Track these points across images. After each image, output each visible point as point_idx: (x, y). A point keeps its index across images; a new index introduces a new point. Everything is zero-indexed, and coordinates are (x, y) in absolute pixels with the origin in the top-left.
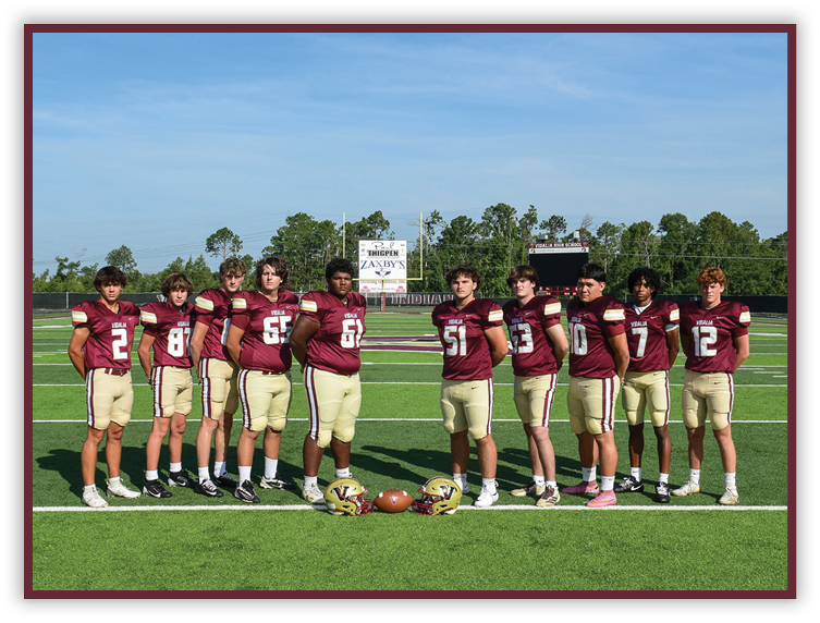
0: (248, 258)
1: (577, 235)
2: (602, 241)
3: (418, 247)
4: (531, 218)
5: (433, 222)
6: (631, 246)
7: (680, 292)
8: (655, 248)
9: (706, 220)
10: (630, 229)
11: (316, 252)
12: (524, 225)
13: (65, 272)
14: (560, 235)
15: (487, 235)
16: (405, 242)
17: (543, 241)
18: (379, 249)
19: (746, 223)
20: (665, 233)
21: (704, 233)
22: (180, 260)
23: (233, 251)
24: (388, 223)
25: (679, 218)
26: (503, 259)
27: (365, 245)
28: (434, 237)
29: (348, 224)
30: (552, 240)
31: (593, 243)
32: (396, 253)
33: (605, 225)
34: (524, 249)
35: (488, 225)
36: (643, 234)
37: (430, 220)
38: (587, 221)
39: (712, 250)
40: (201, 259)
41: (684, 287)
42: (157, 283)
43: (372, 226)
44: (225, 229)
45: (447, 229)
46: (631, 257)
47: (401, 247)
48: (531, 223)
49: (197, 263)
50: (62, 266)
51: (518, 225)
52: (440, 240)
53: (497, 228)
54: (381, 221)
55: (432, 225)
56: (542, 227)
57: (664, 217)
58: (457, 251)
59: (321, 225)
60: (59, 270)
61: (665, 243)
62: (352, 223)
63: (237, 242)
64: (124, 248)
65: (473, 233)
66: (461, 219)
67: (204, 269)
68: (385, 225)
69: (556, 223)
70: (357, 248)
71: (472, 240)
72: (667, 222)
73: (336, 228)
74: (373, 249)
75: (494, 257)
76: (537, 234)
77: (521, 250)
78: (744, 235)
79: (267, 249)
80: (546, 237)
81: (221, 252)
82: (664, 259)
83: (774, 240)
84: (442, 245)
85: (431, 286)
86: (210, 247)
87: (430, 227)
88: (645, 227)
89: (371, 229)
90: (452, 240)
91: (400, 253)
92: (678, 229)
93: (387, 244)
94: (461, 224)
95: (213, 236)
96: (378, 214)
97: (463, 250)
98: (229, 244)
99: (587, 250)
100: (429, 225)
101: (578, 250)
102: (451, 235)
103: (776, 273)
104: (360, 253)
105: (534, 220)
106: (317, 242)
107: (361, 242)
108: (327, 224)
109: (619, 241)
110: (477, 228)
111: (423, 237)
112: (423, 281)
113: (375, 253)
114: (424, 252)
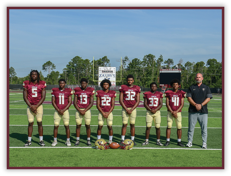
0: (57, 72)
1: (177, 66)
2: (186, 69)
3: (120, 69)
4: (161, 60)
5: (125, 60)
6: (197, 70)
7: (214, 87)
8: (205, 71)
10: (197, 64)
11: (82, 71)
12: (158, 62)
14: (171, 66)
15: (145, 65)
16: (115, 68)
17: (165, 68)
18: (106, 70)
20: (209, 66)
23: (52, 69)
24: (109, 60)
25: (214, 60)
26: (150, 74)
27: (101, 69)
28: (126, 66)
30: (168, 68)
31: (183, 69)
32: (112, 72)
33: (187, 63)
34: (158, 71)
35: (145, 62)
36: (201, 66)
37: (124, 59)
38: (181, 61)
40: (41, 72)
41: (215, 85)
43: (103, 61)
44: (49, 61)
45: (130, 63)
48: (161, 62)
51: (156, 62)
52: (128, 67)
53: (148, 63)
54: (107, 60)
55: (125, 61)
56: (165, 63)
57: (209, 60)
58: (134, 71)
59: (84, 61)
61: (209, 70)
62: (96, 60)
63: (54, 66)
64: (12, 68)
65: (140, 64)
66: (136, 59)
67: (42, 76)
68: (108, 61)
69: (170, 61)
70: (98, 70)
71: (140, 67)
72: (209, 62)
73: (90, 62)
74: (104, 70)
75: (147, 74)
79: (65, 69)
80: (166, 67)
81: (48, 70)
82: (208, 75)
84: (128, 69)
86: (44, 68)
87: (124, 62)
88: (202, 63)
90: (132, 67)
92: (213, 64)
93: (109, 68)
94: (135, 62)
95: (45, 64)
96: (105, 57)
97: (136, 71)
98: (51, 67)
99: (181, 71)
101: (177, 71)
102: (132, 65)
105: (162, 60)
106: (83, 67)
107: (99, 67)
108: (87, 60)
109: (192, 68)
110: (141, 63)
111: (122, 66)
112: (121, 82)
113: (104, 72)
114: (122, 71)
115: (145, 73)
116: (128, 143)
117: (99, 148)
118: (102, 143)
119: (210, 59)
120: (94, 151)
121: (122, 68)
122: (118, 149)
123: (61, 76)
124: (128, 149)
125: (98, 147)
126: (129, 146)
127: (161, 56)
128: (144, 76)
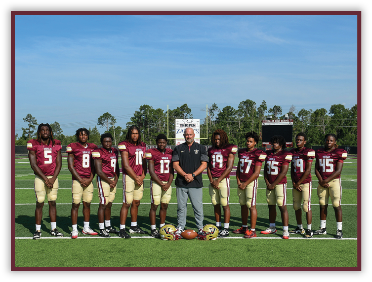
0: (119, 128)
1: (287, 116)
2: (300, 119)
3: (206, 122)
4: (263, 107)
5: (213, 109)
6: (316, 121)
7: (341, 145)
8: (328, 123)
9: (354, 108)
10: (315, 112)
11: (153, 125)
12: (260, 110)
13: (26, 135)
14: (279, 116)
15: (241, 116)
16: (199, 120)
17: (269, 119)
18: (186, 123)
20: (333, 115)
21: (353, 115)
23: (112, 124)
24: (190, 110)
25: (340, 107)
26: (249, 128)
27: (179, 122)
28: (214, 117)
29: (170, 110)
30: (274, 118)
31: (295, 120)
32: (194, 125)
33: (302, 111)
34: (260, 123)
35: (241, 111)
36: (321, 115)
37: (212, 108)
38: (293, 108)
41: (343, 142)
42: (73, 141)
43: (182, 111)
44: (107, 113)
45: (221, 113)
46: (315, 126)
47: (197, 122)
48: (264, 110)
49: (93, 131)
50: (25, 132)
51: (257, 110)
52: (217, 119)
53: (246, 112)
54: (187, 109)
55: (213, 111)
56: (270, 111)
57: (332, 106)
58: (226, 124)
59: (156, 111)
60: (23, 134)
61: (333, 120)
62: (172, 110)
63: (113, 120)
64: (56, 123)
65: (234, 115)
66: (228, 108)
67: (97, 133)
68: (189, 111)
69: (277, 109)
70: (174, 123)
71: (234, 118)
72: (334, 109)
73: (164, 112)
74: (183, 123)
75: (245, 127)
76: (267, 115)
77: (258, 124)
79: (129, 123)
80: (271, 117)
81: (105, 125)
82: (332, 128)
84: (218, 121)
86: (100, 122)
87: (211, 112)
88: (323, 111)
89: (182, 113)
90: (223, 118)
91: (196, 125)
92: (339, 112)
93: (189, 121)
94: (228, 110)
95: (101, 117)
96: (185, 105)
97: (229, 123)
98: (110, 121)
99: (292, 123)
101: (287, 123)
102: (222, 116)
104: (176, 125)
105: (265, 108)
106: (154, 120)
107: (176, 120)
108: (159, 110)
109: (309, 118)
110: (236, 112)
111: (208, 117)
112: (208, 140)
113: (183, 125)
114: (209, 124)
115: (241, 127)
116: (210, 231)
117: (165, 238)
118: (170, 231)
119: (334, 105)
120: (158, 243)
121: (209, 120)
123: (124, 133)
124: (210, 239)
125: (164, 236)
126: (212, 235)
127: (264, 102)
128: (240, 131)
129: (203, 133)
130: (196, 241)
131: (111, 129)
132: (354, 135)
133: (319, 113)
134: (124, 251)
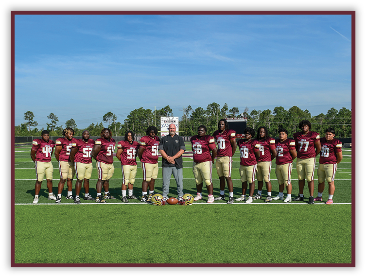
0: (119, 123)
1: (242, 115)
2: (252, 117)
3: (183, 119)
4: (225, 108)
5: (189, 110)
6: (263, 118)
8: (272, 120)
9: (291, 109)
10: (263, 113)
11: (144, 121)
12: (223, 111)
14: (236, 115)
15: (209, 115)
16: (178, 117)
17: (229, 117)
18: (168, 120)
19: (306, 110)
20: (276, 114)
21: (290, 114)
22: (93, 124)
23: (113, 120)
25: (281, 108)
26: (215, 124)
27: (163, 118)
28: (189, 115)
29: (156, 110)
30: (233, 117)
31: (249, 118)
32: (175, 121)
33: (253, 111)
35: (209, 111)
36: (268, 114)
37: (187, 109)
38: (247, 109)
39: (293, 120)
40: (101, 124)
43: (166, 111)
44: (110, 112)
45: (194, 112)
46: (263, 123)
47: (176, 119)
48: (225, 110)
49: (100, 125)
51: (221, 111)
52: (191, 117)
53: (212, 112)
54: (169, 109)
56: (230, 112)
57: (275, 108)
58: (198, 121)
59: (146, 111)
61: (276, 119)
62: (158, 110)
63: (114, 117)
64: (72, 119)
65: (204, 114)
66: (199, 109)
68: (170, 111)
69: (235, 110)
70: (160, 120)
71: (203, 117)
72: (276, 110)
73: (152, 112)
74: (166, 120)
75: (212, 123)
78: (305, 115)
79: (126, 120)
80: (231, 115)
81: (109, 121)
82: (275, 124)
83: (317, 117)
84: (192, 119)
85: (188, 134)
86: (105, 120)
88: (268, 112)
90: (196, 117)
92: (280, 112)
93: (171, 118)
94: (199, 111)
95: (105, 115)
96: (168, 107)
97: (200, 120)
98: (112, 118)
99: (246, 120)
100: (187, 111)
101: (243, 120)
102: (195, 115)
103: (317, 129)
105: (227, 109)
106: (145, 117)
107: (161, 117)
108: (149, 110)
109: (258, 117)
110: (205, 112)
111: (185, 115)
112: (185, 132)
113: (167, 122)
114: (185, 121)
115: (209, 123)
116: (188, 198)
117: (155, 204)
118: (159, 198)
119: (277, 107)
120: (149, 208)
121: (186, 117)
122: (177, 205)
123: (123, 127)
124: (188, 205)
125: (154, 202)
126: (189, 201)
127: (226, 105)
128: (208, 125)
129: (181, 127)
130: (177, 206)
131: (113, 124)
132: (290, 129)
133: (266, 113)
134: (125, 213)
